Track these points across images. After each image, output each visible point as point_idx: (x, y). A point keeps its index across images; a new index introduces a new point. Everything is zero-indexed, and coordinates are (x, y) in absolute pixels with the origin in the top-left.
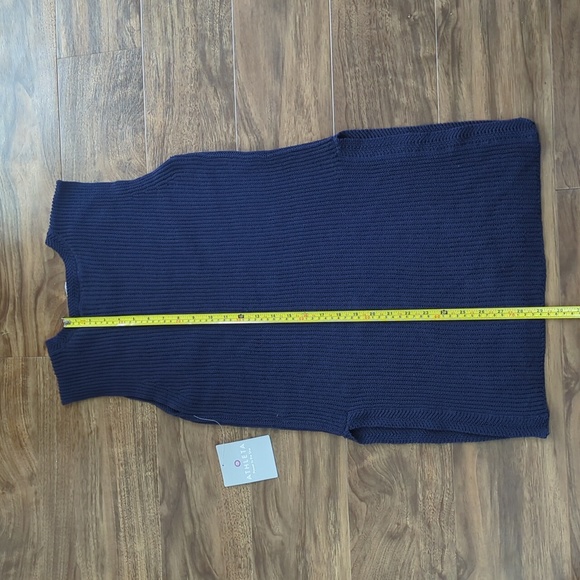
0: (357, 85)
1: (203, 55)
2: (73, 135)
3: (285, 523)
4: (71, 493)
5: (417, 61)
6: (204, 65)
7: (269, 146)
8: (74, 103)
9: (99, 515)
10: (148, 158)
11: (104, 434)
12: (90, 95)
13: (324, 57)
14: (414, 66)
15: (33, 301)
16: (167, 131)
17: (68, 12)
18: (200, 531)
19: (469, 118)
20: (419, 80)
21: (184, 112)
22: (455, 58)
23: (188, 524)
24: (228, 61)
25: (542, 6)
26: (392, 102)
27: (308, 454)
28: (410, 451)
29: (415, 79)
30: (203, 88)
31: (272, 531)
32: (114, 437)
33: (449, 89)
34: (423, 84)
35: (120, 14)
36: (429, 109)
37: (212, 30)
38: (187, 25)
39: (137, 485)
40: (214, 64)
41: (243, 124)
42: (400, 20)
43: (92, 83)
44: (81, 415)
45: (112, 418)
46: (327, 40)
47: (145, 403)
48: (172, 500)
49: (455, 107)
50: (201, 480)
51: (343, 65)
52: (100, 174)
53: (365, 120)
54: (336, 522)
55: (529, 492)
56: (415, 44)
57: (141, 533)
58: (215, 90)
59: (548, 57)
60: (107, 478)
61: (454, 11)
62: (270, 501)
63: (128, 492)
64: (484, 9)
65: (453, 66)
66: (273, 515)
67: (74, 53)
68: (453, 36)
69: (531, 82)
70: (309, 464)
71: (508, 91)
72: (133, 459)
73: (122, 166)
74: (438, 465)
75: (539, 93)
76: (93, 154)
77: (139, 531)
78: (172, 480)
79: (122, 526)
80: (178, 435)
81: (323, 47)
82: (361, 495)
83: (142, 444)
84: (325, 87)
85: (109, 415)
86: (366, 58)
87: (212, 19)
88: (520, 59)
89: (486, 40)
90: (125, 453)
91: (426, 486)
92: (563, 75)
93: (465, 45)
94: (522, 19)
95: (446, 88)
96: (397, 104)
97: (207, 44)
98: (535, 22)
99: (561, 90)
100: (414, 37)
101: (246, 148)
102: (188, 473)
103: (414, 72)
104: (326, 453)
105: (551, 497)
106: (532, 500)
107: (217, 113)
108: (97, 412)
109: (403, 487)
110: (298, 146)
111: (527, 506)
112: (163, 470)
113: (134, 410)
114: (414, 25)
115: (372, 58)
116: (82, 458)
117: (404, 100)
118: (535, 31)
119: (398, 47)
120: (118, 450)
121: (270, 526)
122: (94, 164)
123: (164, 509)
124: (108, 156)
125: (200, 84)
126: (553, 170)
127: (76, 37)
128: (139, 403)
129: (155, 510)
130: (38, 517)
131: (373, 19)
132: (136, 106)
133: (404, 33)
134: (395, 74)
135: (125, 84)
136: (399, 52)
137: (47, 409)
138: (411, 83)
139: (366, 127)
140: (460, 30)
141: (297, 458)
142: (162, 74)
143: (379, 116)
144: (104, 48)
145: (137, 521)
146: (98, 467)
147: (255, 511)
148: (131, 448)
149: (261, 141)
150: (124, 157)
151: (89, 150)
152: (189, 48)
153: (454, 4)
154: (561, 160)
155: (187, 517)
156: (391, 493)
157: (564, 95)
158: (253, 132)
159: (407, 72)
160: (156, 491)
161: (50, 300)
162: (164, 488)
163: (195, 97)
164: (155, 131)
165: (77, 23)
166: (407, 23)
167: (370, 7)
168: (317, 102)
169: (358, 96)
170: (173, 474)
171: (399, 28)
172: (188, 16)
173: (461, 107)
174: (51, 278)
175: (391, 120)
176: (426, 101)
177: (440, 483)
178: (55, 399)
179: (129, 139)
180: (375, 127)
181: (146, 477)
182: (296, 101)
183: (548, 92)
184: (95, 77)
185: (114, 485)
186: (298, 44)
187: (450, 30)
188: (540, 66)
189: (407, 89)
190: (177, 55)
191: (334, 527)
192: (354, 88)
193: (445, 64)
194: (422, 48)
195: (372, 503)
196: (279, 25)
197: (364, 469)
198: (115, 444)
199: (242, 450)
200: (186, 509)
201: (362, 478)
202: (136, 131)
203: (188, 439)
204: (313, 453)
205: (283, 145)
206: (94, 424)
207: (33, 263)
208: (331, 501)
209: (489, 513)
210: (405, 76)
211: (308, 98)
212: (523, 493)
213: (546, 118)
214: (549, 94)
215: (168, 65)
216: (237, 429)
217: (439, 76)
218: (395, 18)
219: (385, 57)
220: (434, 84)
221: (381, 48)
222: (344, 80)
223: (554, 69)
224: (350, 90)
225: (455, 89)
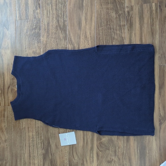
0: (103, 32)
1: (58, 21)
2: (20, 43)
3: (78, 157)
4: (17, 146)
5: (120, 26)
6: (58, 24)
7: (76, 49)
8: (20, 33)
9: (25, 152)
10: (42, 50)
11: (27, 129)
12: (25, 31)
13: (93, 24)
14: (119, 27)
15: (7, 90)
16: (47, 43)
17: (19, 7)
18: (54, 158)
19: (134, 43)
20: (120, 31)
21: (52, 38)
22: (131, 25)
23: (50, 156)
24: (65, 23)
25: (156, 12)
26: (112, 38)
27: (85, 138)
28: (115, 138)
29: (119, 31)
30: (58, 31)
31: (74, 159)
32: (30, 130)
34: (122, 33)
35: (34, 8)
36: (123, 40)
37: (61, 14)
38: (54, 12)
39: (36, 144)
40: (61, 24)
41: (69, 42)
42: (115, 14)
43: (26, 28)
44: (20, 123)
45: (29, 125)
46: (94, 19)
47: (39, 121)
48: (46, 149)
49: (130, 40)
50: (54, 144)
51: (99, 26)
52: (27, 54)
53: (105, 42)
54: (93, 157)
55: (148, 151)
56: (120, 21)
57: (37, 158)
58: (62, 32)
59: (157, 27)
60: (27, 142)
61: (131, 12)
62: (74, 150)
63: (33, 146)
64: (140, 12)
65: (130, 28)
66: (75, 154)
67: (21, 19)
68: (130, 19)
69: (153, 33)
70: (85, 140)
71: (146, 36)
72: (35, 137)
73: (34, 52)
74: (122, 142)
75: (155, 37)
76: (26, 49)
77: (36, 157)
78: (46, 143)
79: (31, 156)
80: (48, 130)
81: (93, 21)
82: (100, 150)
83: (38, 133)
84: (93, 32)
85: (28, 124)
86: (105, 24)
87: (61, 11)
88: (150, 27)
89: (140, 21)
90: (33, 135)
91: (119, 148)
92: (162, 32)
93: (134, 22)
94: (150, 15)
95: (128, 34)
96: (114, 38)
97: (59, 18)
98: (154, 16)
99: (161, 36)
100: (119, 19)
101: (70, 49)
102: (51, 141)
103: (119, 29)
104: (91, 137)
105: (154, 153)
106: (149, 153)
107: (62, 38)
108: (25, 123)
109: (112, 148)
110: (85, 49)
111: (147, 155)
112: (44, 140)
113: (36, 122)
114: (119, 15)
115: (107, 25)
116: (20, 136)
117: (116, 37)
118: (154, 19)
119: (115, 22)
120: (31, 134)
121: (74, 157)
122: (26, 51)
123: (44, 151)
124: (30, 49)
125: (57, 30)
126: (158, 59)
127: (21, 14)
128: (37, 121)
129: (41, 152)
130: (7, 152)
131: (108, 13)
132: (38, 35)
133: (116, 18)
134: (114, 30)
135: (35, 29)
136: (115, 23)
137: (11, 121)
138: (118, 32)
139: (105, 44)
140: (133, 17)
141: (82, 139)
142: (46, 26)
143: (108, 41)
144: (30, 18)
145: (36, 154)
146: (25, 138)
147: (70, 153)
148: (34, 134)
149: (74, 47)
150: (34, 50)
151: (24, 47)
152: (54, 19)
153: (131, 10)
154: (160, 56)
155: (50, 154)
156: (109, 150)
157: (162, 38)
158: (72, 44)
160: (41, 146)
161: (12, 90)
162: (43, 145)
163: (56, 33)
164: (44, 43)
165: (22, 10)
166: (117, 15)
167: (107, 10)
168: (91, 36)
169: (103, 35)
170: (46, 141)
171: (115, 16)
172: (54, 10)
173: (132, 40)
174: (12, 84)
175: (112, 43)
176: (122, 38)
177: (123, 147)
178: (13, 118)
179: (36, 45)
180: (107, 44)
181: (39, 142)
182: (85, 36)
183: (157, 36)
184: (26, 26)
185: (29, 144)
186: (86, 19)
187: (130, 18)
188: (155, 29)
189: (117, 34)
190: (51, 21)
191: (92, 158)
192: (102, 33)
193: (128, 27)
194: (122, 22)
195: (103, 152)
196: (80, 14)
197: (101, 142)
198: (30, 132)
199: (66, 136)
200: (50, 152)
201: (101, 145)
202: (38, 42)
203: (51, 132)
204: (87, 137)
205: (81, 48)
206: (24, 126)
207: (8, 79)
208: (91, 151)
209: (136, 156)
210: (116, 30)
211: (88, 35)
212: (146, 151)
213: (157, 44)
214: (158, 37)
215: (48, 24)
216: (65, 130)
217: (126, 31)
218: (114, 13)
219: (111, 25)
220: (125, 33)
221: (110, 22)
222: (99, 31)
223: (159, 30)
224: (100, 33)
225: (131, 35)
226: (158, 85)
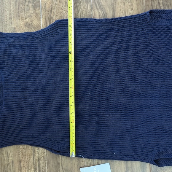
10: (42, 21)
11: (16, 165)
16: (53, 7)
32: (22, 165)
41: (96, 5)
44: (3, 155)
45: (21, 156)
47: (40, 148)
52: (15, 28)
53: (161, 5)
73: (27, 25)
76: (10, 18)
80: (59, 164)
83: (38, 169)
85: (19, 155)
101: (97, 17)
108: (12, 153)
110: (126, 17)
113: (34, 151)
124: (19, 19)
128: (36, 148)
139: (162, 8)
149: (105, 14)
150: (28, 20)
151: (8, 16)
158: (101, 9)
164: (46, 7)
179: (31, 10)
180: (167, 9)
198: (23, 169)
199: (94, 171)
202: (35, 6)
203: (64, 166)
205: (117, 16)
206: (10, 159)
216: (91, 161)
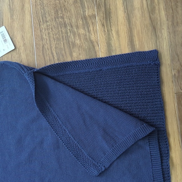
0: (49, 34)
5: (84, 18)
14: (83, 21)
20: (86, 29)
22: (108, 16)
26: (71, 43)
29: (84, 28)
33: (105, 34)
34: (89, 32)
36: (94, 47)
49: (109, 45)
51: (40, 22)
56: (83, 8)
59: (163, 13)
65: (106, 21)
68: (105, 3)
69: (154, 29)
71: (141, 34)
75: (160, 35)
81: (27, 12)
84: (29, 35)
86: (53, 17)
88: (147, 15)
89: (125, 4)
92: (174, 24)
93: (112, 8)
95: (103, 34)
96: (74, 45)
99: (173, 32)
100: (81, 4)
103: (83, 24)
115: (57, 17)
117: (78, 42)
126: (172, 81)
133: (75, 2)
134: (72, 26)
136: (73, 13)
138: (82, 31)
143: (63, 52)
154: (177, 75)
157: (175, 35)
159: (79, 25)
168: (24, 44)
169: (50, 40)
173: (113, 45)
175: (71, 55)
176: (92, 42)
186: (11, 10)
188: (159, 18)
189: (79, 35)
192: (47, 35)
194: (87, 10)
210: (77, 27)
211: (19, 42)
214: (166, 35)
217: (98, 27)
219: (65, 17)
220: (96, 32)
221: (62, 11)
222: (41, 31)
223: (168, 20)
224: (44, 36)
225: (109, 34)
226: (180, 137)
